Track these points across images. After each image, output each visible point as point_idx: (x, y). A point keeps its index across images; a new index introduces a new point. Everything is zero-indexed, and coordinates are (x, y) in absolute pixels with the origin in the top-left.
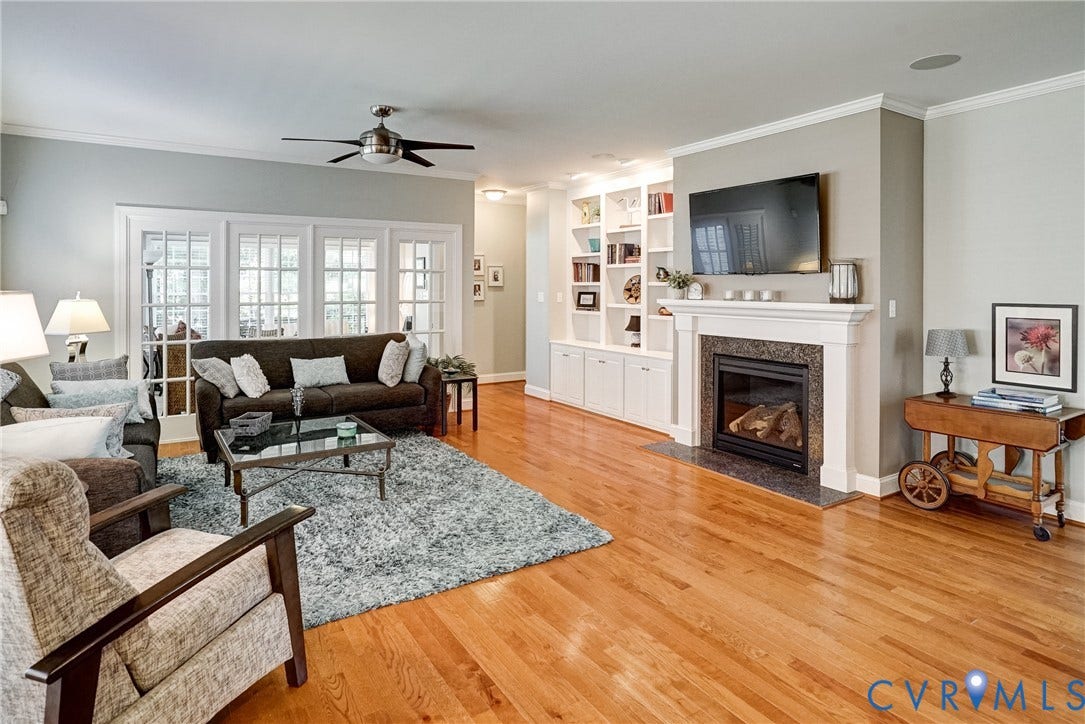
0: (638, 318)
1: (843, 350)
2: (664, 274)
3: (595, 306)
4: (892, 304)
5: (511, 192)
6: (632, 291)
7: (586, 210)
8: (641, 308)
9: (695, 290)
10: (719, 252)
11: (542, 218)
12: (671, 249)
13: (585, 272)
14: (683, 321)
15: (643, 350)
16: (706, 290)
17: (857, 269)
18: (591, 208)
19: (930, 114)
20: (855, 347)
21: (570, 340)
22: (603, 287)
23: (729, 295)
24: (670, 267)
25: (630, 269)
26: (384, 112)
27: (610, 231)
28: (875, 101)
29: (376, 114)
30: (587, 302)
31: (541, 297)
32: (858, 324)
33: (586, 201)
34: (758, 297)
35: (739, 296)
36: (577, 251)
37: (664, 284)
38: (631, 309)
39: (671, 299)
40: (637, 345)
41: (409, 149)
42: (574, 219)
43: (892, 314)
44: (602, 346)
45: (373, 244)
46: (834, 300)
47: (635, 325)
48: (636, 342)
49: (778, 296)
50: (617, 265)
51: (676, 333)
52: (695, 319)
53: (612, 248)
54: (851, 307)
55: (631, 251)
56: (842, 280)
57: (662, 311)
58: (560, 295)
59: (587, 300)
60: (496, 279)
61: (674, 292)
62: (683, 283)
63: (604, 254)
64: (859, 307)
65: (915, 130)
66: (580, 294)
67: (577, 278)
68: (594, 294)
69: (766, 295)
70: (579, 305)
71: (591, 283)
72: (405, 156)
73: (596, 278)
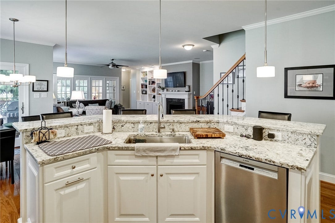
0: (155, 96)
1: (187, 99)
2: (160, 87)
3: (146, 93)
4: (194, 92)
5: (127, 69)
6: (154, 90)
7: (144, 74)
8: (155, 94)
9: (165, 90)
10: (171, 82)
11: (134, 75)
12: (161, 82)
13: (144, 86)
14: (163, 96)
15: (156, 102)
16: (167, 90)
17: (189, 87)
18: (145, 73)
19: (201, 63)
20: (189, 99)
21: (141, 100)
22: (148, 89)
23: (171, 91)
24: (161, 86)
25: (153, 86)
26: (113, 60)
27: (149, 78)
28: (191, 61)
29: (111, 60)
30: (144, 93)
31: (135, 92)
32: (189, 95)
33: (144, 72)
34: (175, 91)
35: (172, 91)
36: (142, 82)
37: (160, 89)
38: (153, 94)
39: (161, 92)
40: (155, 101)
41: (117, 66)
42: (142, 76)
43: (194, 93)
44: (148, 101)
45: (102, 81)
46: (186, 92)
47: (154, 97)
48: (154, 100)
49: (178, 91)
50: (151, 85)
51: (162, 98)
52: (165, 95)
53: (149, 82)
54: (188, 93)
55: (153, 83)
56: (187, 88)
57: (160, 94)
58: (138, 91)
59: (144, 92)
60: (123, 88)
61: (162, 90)
62: (163, 89)
63: (148, 83)
64: (189, 92)
65: (198, 65)
66: (143, 91)
67: (142, 88)
68: (146, 91)
69: (176, 91)
70: (143, 93)
71: (145, 89)
72: (116, 67)
73: (146, 88)
